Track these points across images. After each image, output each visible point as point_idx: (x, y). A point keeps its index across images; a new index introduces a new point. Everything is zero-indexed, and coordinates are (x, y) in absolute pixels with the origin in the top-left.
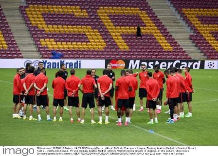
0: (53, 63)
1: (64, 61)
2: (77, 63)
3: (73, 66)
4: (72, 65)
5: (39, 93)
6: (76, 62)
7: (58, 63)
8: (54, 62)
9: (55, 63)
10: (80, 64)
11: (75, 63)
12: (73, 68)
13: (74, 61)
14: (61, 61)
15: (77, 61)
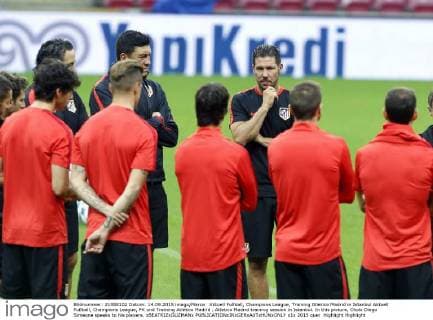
0: (168, 42)
1: (235, 30)
2: (323, 43)
3: (298, 62)
4: (291, 54)
5: (102, 232)
6: (316, 35)
7: (200, 43)
8: (174, 33)
9: (182, 42)
10: (340, 46)
11: (309, 44)
12: (299, 72)
13: (300, 29)
14: (218, 30)
15: (324, 32)
